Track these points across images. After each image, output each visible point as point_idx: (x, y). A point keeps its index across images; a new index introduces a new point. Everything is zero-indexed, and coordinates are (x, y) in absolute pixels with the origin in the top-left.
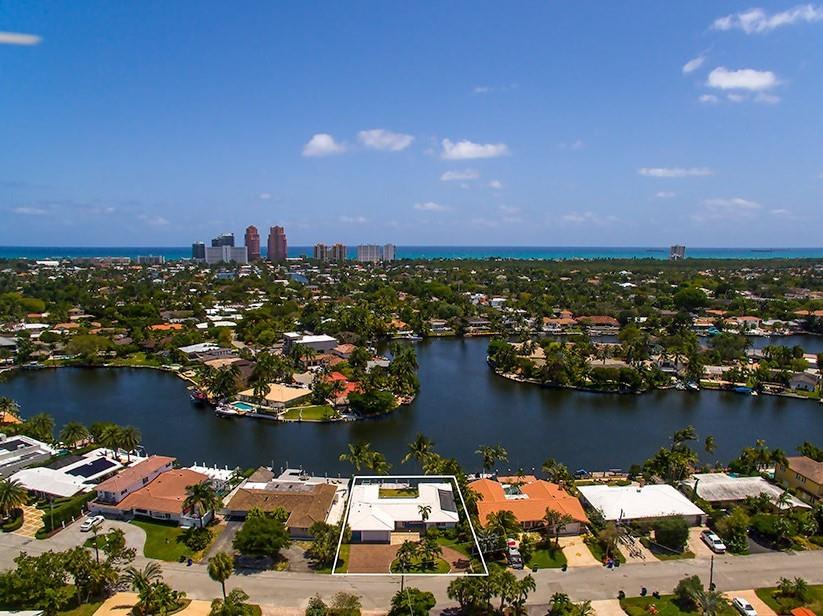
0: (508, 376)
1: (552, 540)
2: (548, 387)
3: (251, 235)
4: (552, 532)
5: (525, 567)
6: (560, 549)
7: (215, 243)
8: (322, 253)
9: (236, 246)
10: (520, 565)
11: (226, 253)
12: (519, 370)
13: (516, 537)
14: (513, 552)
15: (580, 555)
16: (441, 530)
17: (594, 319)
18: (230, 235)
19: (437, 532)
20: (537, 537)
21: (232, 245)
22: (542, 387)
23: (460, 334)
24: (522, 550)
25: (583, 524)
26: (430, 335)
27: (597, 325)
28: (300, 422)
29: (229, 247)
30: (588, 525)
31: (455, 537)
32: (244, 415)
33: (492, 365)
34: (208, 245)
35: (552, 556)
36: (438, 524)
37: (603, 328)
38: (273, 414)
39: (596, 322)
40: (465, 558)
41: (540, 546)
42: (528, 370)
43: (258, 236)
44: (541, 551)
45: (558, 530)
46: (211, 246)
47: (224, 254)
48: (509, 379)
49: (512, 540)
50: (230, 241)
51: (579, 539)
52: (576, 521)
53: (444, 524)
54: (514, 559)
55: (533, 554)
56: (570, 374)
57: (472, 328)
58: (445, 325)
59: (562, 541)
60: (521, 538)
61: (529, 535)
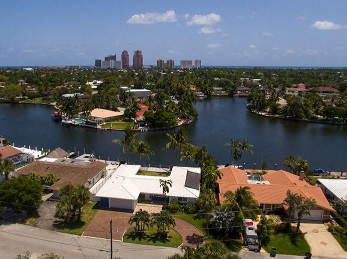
0: (260, 113)
1: (293, 225)
2: (289, 120)
3: (125, 55)
4: (293, 217)
5: (262, 250)
6: (301, 235)
7: (107, 59)
8: (161, 64)
9: (117, 60)
10: (257, 247)
11: (112, 64)
12: (268, 110)
13: (254, 218)
14: (249, 233)
15: (325, 244)
16: (182, 204)
17: (321, 89)
18: (114, 55)
19: (178, 206)
20: (276, 220)
21: (115, 60)
22: (285, 119)
23: (231, 95)
24: (260, 231)
25: (327, 211)
26: (212, 95)
27: (323, 92)
28: (111, 130)
29: (113, 61)
30: (332, 213)
31: (194, 213)
32: (77, 125)
33: (249, 108)
34: (103, 60)
35: (294, 242)
36: (180, 198)
37: (328, 94)
38: (95, 124)
39: (323, 90)
40: (200, 233)
41: (279, 230)
42: (275, 109)
43: (128, 55)
44: (281, 235)
45: (300, 214)
46: (104, 60)
47: (111, 64)
48: (261, 115)
49: (250, 220)
50: (114, 58)
51: (323, 227)
52: (319, 208)
53: (185, 199)
54: (251, 239)
55: (272, 237)
56: (306, 112)
57: (239, 92)
58: (222, 90)
59: (304, 227)
60: (259, 219)
61: (267, 217)
